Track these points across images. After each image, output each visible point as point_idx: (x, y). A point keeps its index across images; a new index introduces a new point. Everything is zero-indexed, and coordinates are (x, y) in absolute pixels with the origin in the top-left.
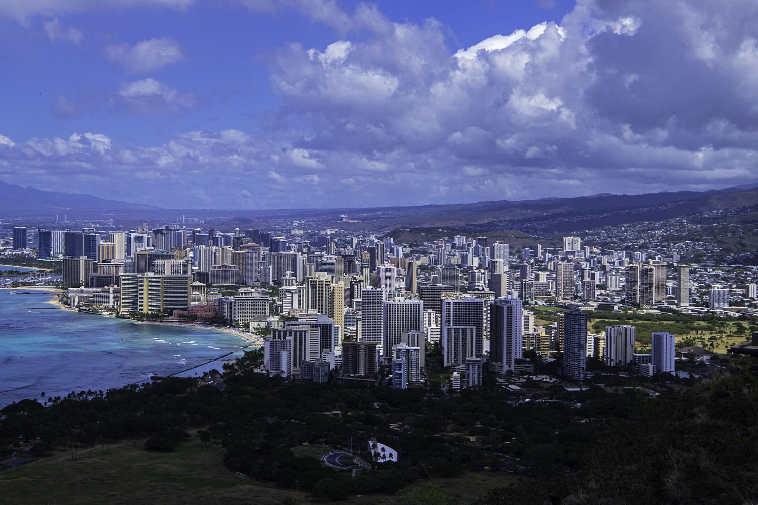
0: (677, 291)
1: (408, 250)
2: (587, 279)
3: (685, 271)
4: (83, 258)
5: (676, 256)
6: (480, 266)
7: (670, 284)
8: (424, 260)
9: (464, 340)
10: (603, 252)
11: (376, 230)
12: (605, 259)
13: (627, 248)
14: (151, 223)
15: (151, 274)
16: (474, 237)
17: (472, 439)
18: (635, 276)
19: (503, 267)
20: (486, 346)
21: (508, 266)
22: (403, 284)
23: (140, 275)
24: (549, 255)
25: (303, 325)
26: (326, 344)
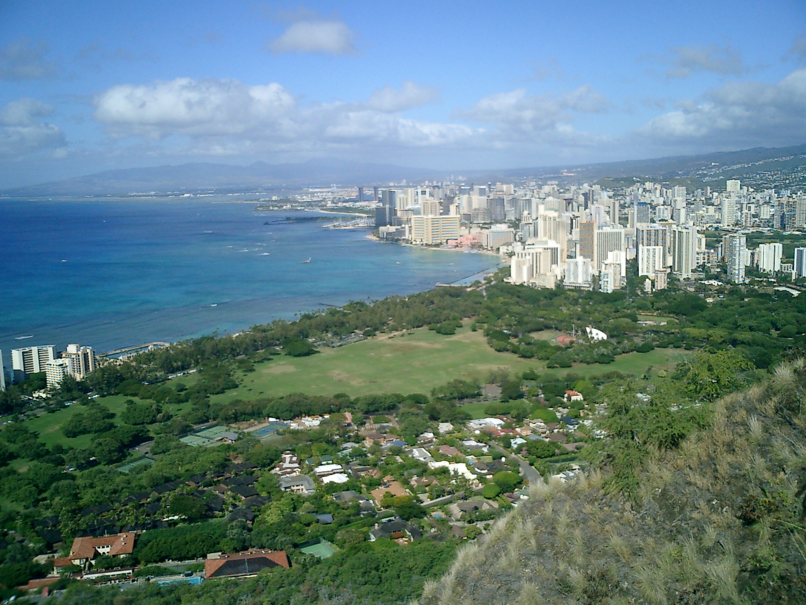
1: (611, 194)
2: (745, 211)
4: (388, 206)
9: (654, 258)
10: (756, 191)
11: (587, 180)
12: (758, 196)
13: (775, 187)
16: (660, 182)
19: (680, 202)
21: (685, 203)
22: (608, 218)
23: (425, 217)
24: (715, 194)
25: (538, 248)
26: (554, 261)
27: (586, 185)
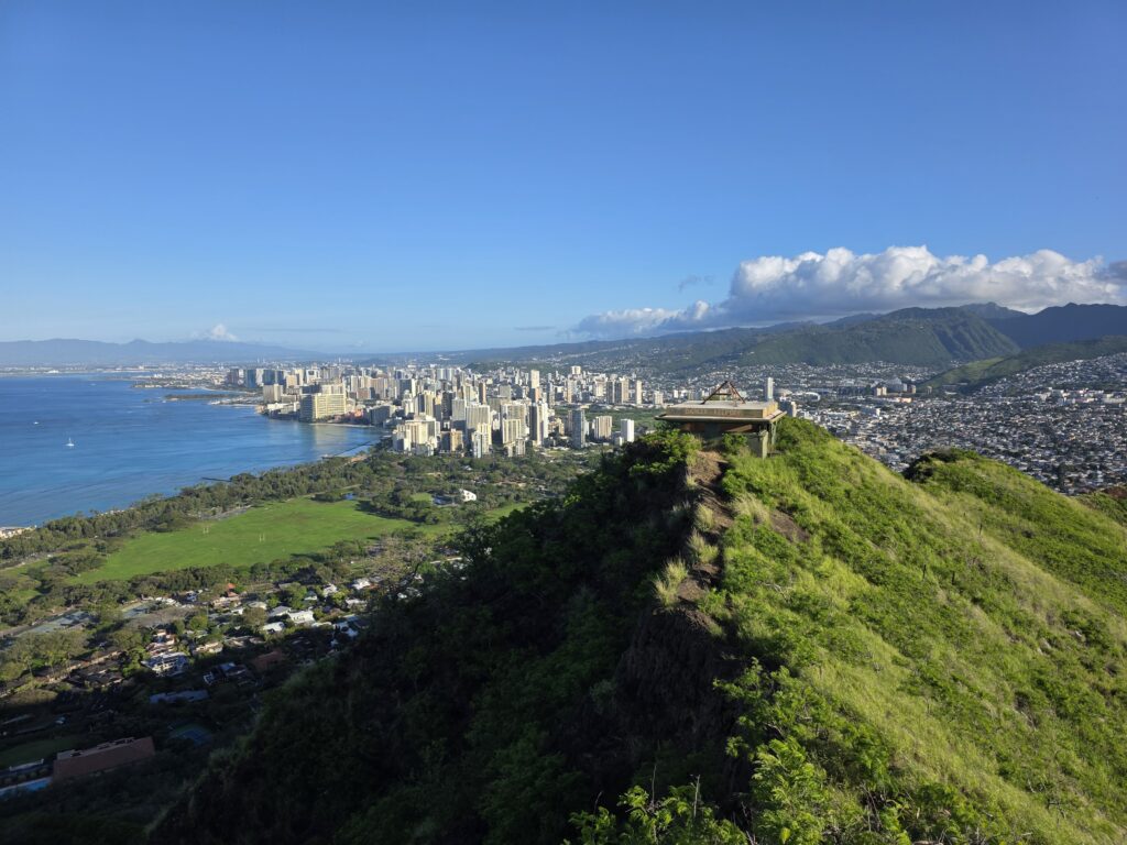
0: (634, 395)
1: (480, 376)
3: (639, 384)
4: (276, 385)
5: (634, 376)
6: (523, 384)
7: (630, 391)
8: (490, 381)
9: (515, 428)
10: (593, 374)
11: (459, 364)
12: (595, 378)
13: (606, 372)
14: (319, 363)
15: (320, 394)
16: (519, 367)
17: (521, 485)
18: (611, 388)
19: (536, 384)
20: (527, 431)
22: (477, 396)
23: (313, 395)
24: (563, 377)
25: (416, 421)
26: (431, 432)
27: (459, 369)
